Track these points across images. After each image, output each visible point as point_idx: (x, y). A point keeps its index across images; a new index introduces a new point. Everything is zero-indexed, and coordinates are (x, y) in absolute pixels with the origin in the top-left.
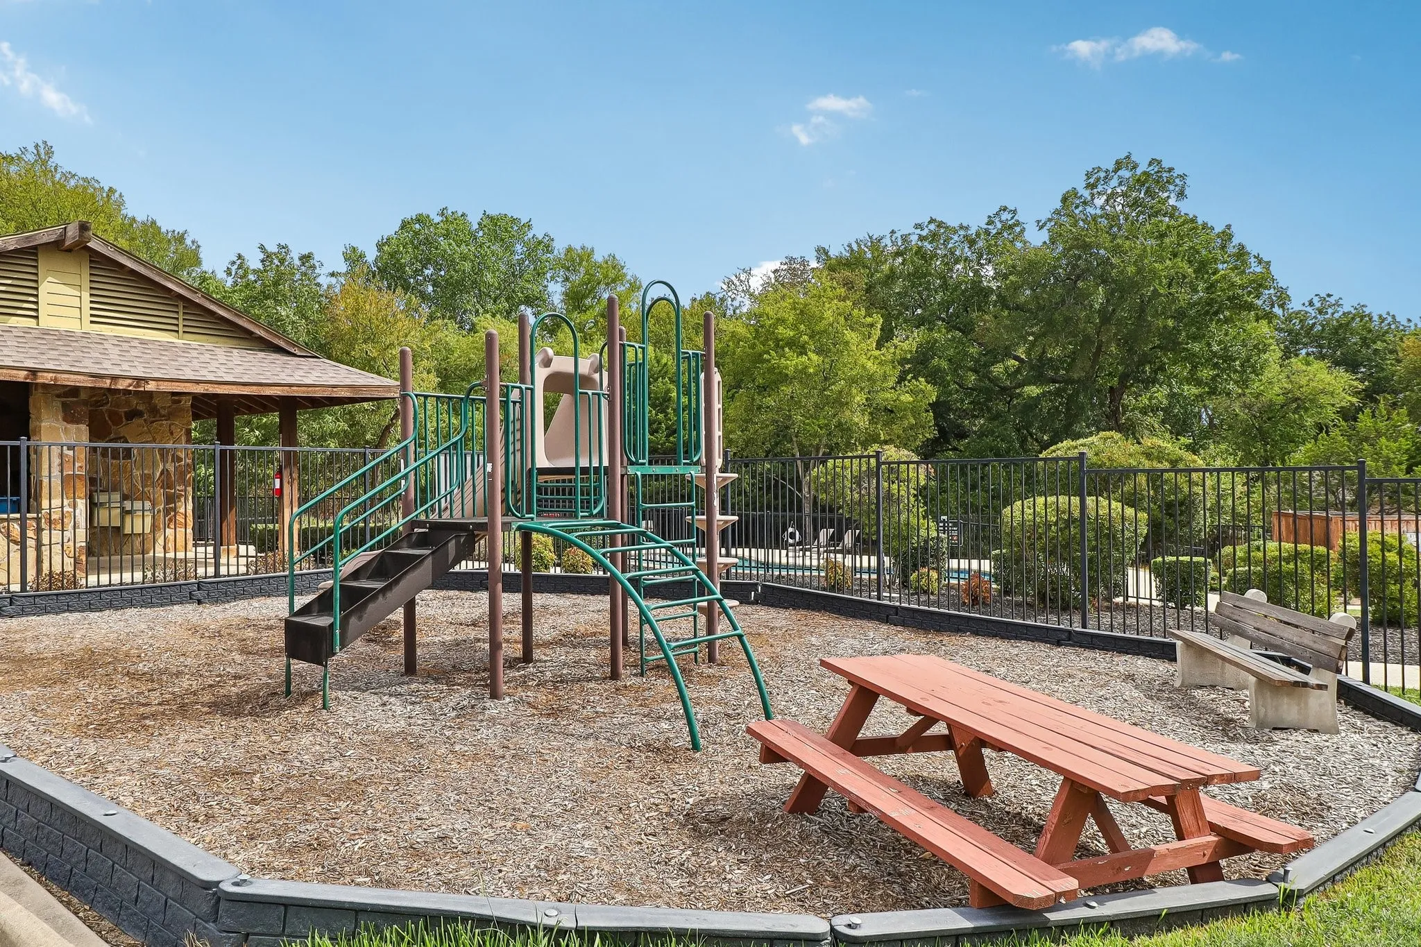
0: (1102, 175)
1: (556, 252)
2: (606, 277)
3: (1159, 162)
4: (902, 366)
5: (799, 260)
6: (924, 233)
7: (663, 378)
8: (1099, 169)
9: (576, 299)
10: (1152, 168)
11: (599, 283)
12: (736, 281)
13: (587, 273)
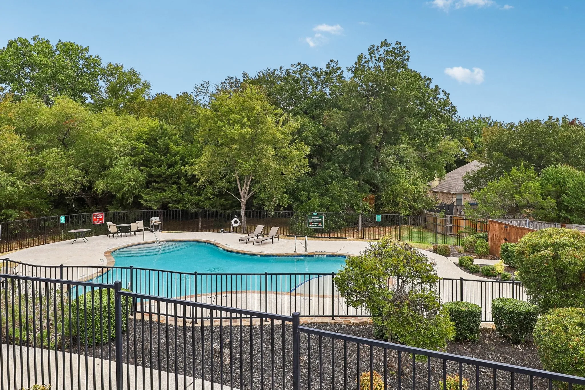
0: (375, 48)
1: (102, 66)
2: (129, 80)
3: (400, 44)
4: (293, 136)
5: (235, 79)
6: (295, 69)
7: (165, 137)
8: (374, 46)
9: (114, 91)
10: (397, 45)
11: (126, 84)
12: (201, 88)
13: (119, 78)
